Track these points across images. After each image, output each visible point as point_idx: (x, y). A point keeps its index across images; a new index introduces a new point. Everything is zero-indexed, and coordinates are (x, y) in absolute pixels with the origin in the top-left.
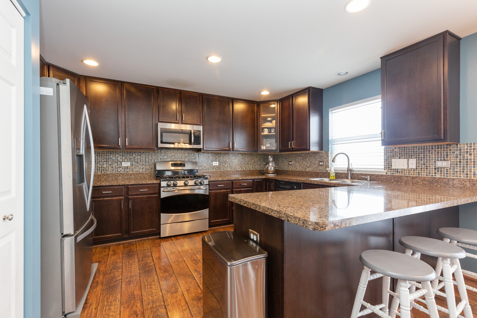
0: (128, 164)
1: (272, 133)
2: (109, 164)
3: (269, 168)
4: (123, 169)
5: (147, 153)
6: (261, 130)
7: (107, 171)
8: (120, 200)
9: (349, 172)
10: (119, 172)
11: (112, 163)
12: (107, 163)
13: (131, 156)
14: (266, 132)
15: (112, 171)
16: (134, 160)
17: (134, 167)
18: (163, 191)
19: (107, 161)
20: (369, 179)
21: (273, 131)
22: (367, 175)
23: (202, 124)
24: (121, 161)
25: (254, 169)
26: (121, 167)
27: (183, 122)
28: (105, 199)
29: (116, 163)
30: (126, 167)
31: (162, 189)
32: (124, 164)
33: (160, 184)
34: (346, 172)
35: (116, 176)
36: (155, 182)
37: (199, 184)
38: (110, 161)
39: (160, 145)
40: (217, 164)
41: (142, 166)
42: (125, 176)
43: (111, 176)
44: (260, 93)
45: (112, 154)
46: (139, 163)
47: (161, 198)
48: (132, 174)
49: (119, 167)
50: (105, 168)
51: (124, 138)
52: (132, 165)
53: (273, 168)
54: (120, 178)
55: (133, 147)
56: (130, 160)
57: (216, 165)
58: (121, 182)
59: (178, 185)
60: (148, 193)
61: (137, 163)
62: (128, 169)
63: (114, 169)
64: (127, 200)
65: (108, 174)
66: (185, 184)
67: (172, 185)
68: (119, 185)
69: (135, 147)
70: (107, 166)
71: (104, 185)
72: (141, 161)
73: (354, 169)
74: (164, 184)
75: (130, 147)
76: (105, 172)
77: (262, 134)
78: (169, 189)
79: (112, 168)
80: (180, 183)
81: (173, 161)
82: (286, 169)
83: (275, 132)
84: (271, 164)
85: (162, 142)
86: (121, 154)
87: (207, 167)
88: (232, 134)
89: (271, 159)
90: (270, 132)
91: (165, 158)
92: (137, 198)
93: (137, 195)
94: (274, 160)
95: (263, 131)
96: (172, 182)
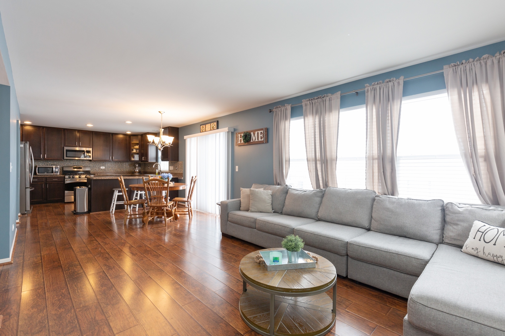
3: (136, 170)
5: (58, 161)
6: (131, 150)
8: (42, 184)
9: (160, 172)
13: (48, 163)
14: (134, 151)
22: (164, 172)
23: (92, 146)
25: (129, 171)
28: (34, 183)
31: (66, 179)
33: (65, 177)
36: (62, 176)
39: (65, 158)
44: (126, 132)
45: (36, 162)
47: (65, 183)
51: (44, 154)
53: (138, 170)
55: (49, 159)
57: (103, 168)
59: (75, 178)
60: (58, 181)
64: (46, 184)
67: (72, 177)
69: (51, 159)
74: (67, 177)
75: (47, 159)
77: (132, 152)
78: (70, 179)
80: (77, 176)
81: (75, 166)
82: (147, 171)
83: (139, 151)
84: (137, 168)
85: (66, 156)
86: (42, 162)
87: (97, 169)
88: (112, 152)
89: (137, 165)
90: (137, 151)
91: (70, 164)
92: (51, 184)
93: (51, 182)
94: (139, 166)
95: (133, 150)
96: (72, 176)
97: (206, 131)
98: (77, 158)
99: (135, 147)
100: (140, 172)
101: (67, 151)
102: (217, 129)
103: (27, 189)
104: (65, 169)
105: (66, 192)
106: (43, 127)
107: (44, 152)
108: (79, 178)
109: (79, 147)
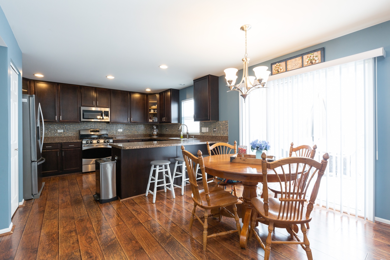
0: (62, 131)
1: (156, 112)
2: (49, 131)
3: (154, 133)
4: (58, 134)
5: (74, 124)
7: (47, 135)
8: (57, 151)
9: (187, 134)
10: (56, 136)
11: (51, 130)
12: (47, 130)
13: (63, 126)
14: (152, 111)
15: (51, 135)
16: (66, 128)
17: (66, 133)
18: (84, 146)
19: (47, 129)
20: (194, 137)
21: (156, 111)
22: (193, 135)
23: (110, 106)
24: (57, 129)
25: (146, 134)
26: (57, 133)
27: (97, 106)
28: (47, 151)
29: (53, 130)
30: (60, 133)
31: (83, 145)
32: (59, 131)
33: (82, 142)
34: (186, 134)
35: (54, 138)
36: (78, 141)
37: (107, 142)
38: (50, 129)
39: (82, 120)
40: (122, 131)
41: (71, 132)
42: (60, 138)
43: (50, 138)
44: (145, 90)
45: (51, 125)
46: (69, 130)
47: (83, 150)
48: (64, 137)
49: (56, 133)
50: (46, 133)
51: (59, 116)
52: (64, 131)
54: (56, 139)
55: (65, 121)
56: (63, 129)
57: (120, 131)
58: (57, 141)
59: (93, 143)
60: (74, 147)
61: (68, 130)
62: (61, 134)
63: (52, 134)
64: (61, 151)
65: (48, 137)
66: (97, 142)
67: (89, 143)
68: (56, 143)
69: (66, 121)
70: (47, 132)
71: (47, 143)
72: (70, 129)
73: (189, 133)
74: (84, 142)
75: (63, 121)
76: (46, 136)
77: (150, 113)
78: (87, 145)
79: (51, 133)
80: (95, 141)
81: (92, 129)
82: (165, 133)
83: (157, 112)
84: (155, 131)
85: (83, 118)
86: (57, 125)
87: (115, 132)
88: (130, 113)
89: (155, 128)
90: (154, 112)
91: (87, 127)
92: (67, 150)
93: (67, 148)
94: (157, 128)
95: (150, 111)
96: (89, 141)
97: (286, 71)
98: (93, 120)
99: (152, 107)
100: (158, 135)
101: (84, 111)
102: (321, 62)
103: (33, 163)
104: (83, 133)
105: (84, 160)
106: (58, 84)
107: (59, 113)
108: (98, 143)
109: (97, 107)
